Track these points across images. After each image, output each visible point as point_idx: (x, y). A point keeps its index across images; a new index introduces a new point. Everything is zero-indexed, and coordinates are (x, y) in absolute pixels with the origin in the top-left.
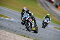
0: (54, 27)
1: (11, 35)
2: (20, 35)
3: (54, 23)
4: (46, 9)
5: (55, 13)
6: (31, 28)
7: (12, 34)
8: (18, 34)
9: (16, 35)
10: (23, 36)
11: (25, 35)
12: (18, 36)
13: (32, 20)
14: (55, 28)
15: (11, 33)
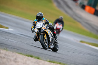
0: (79, 40)
1: (9, 54)
2: (25, 55)
5: (81, 18)
7: (11, 53)
8: (21, 54)
9: (17, 54)
10: (28, 56)
11: (33, 55)
12: (21, 56)
14: (81, 41)
15: (9, 52)
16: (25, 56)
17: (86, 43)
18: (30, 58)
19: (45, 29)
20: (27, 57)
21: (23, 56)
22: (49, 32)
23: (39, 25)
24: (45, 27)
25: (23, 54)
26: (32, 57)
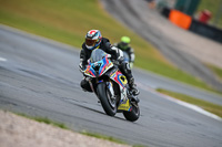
3: (156, 71)
6: (117, 105)
8: (23, 115)
9: (14, 115)
10: (40, 121)
13: (121, 75)
16: (32, 121)
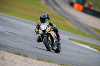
0: (68, 37)
4: (54, 9)
8: (8, 52)
12: (8, 54)
14: (70, 39)
16: (12, 54)
17: (75, 41)
18: (17, 56)
19: (50, 31)
20: (15, 55)
21: (10, 54)
22: (53, 34)
23: (44, 26)
24: (49, 28)
25: (10, 52)
26: (19, 55)
